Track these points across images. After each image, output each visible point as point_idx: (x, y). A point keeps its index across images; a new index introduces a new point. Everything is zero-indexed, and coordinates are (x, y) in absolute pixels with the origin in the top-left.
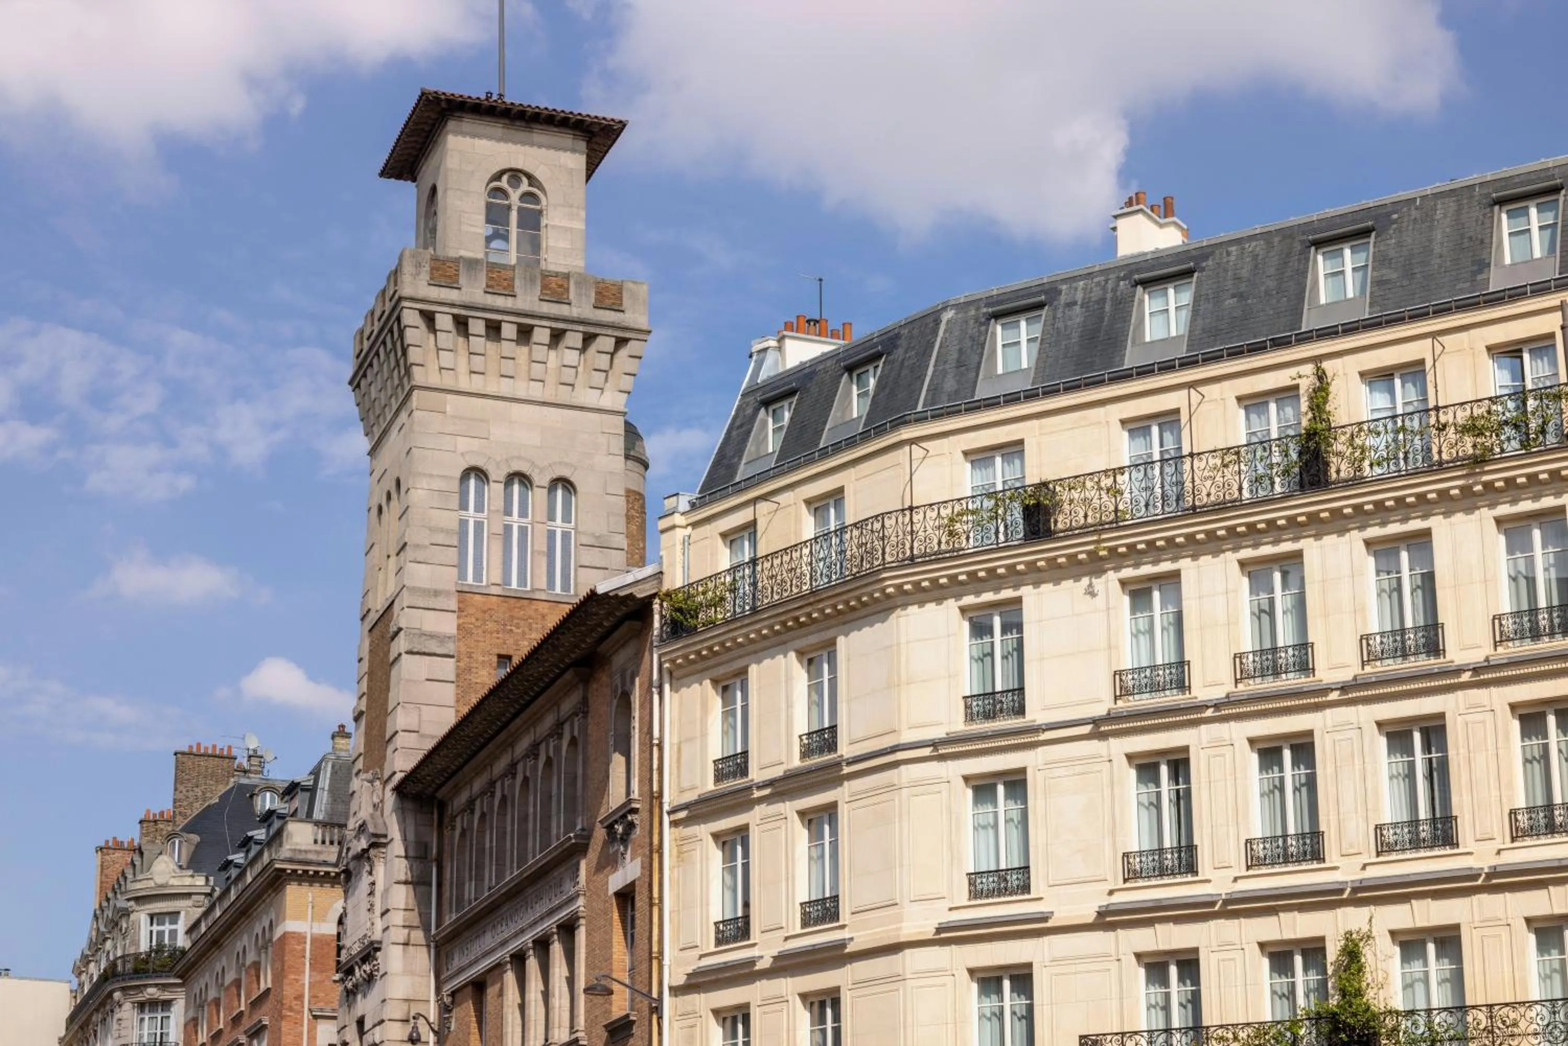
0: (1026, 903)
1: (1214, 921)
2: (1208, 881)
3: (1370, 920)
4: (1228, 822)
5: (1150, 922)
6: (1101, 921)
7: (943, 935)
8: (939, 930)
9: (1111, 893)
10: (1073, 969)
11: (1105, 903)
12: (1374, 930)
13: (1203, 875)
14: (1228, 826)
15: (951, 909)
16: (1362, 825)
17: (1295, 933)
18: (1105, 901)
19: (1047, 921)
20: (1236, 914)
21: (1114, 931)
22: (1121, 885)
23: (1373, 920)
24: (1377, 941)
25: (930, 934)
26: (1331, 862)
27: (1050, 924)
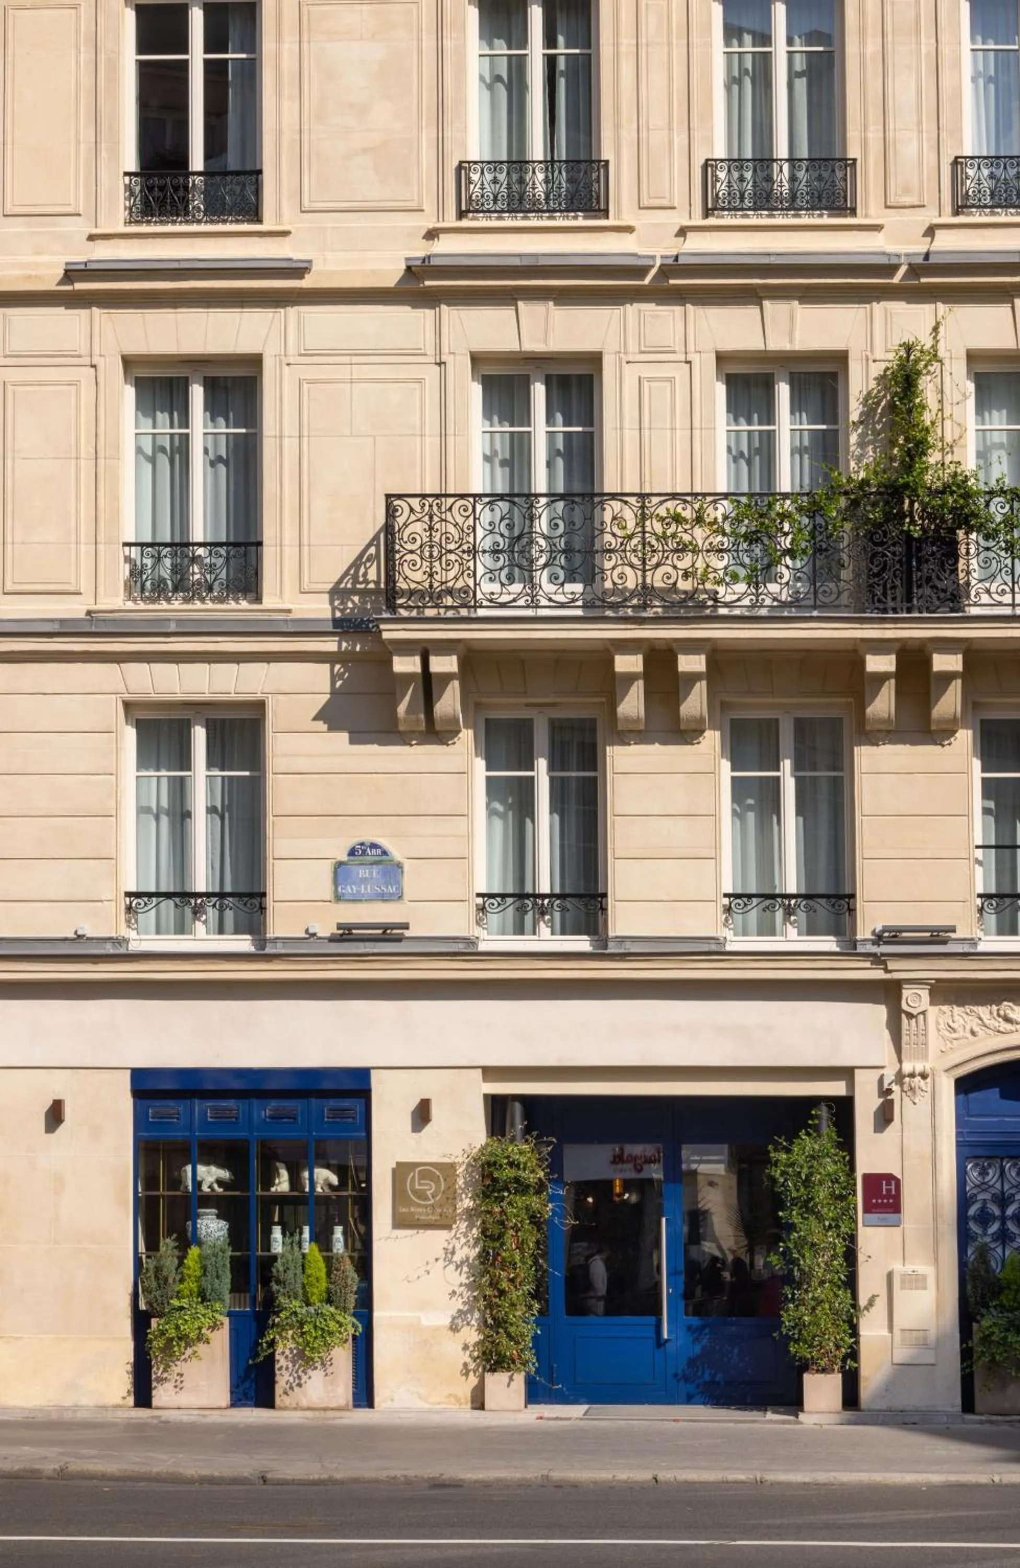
0: (256, 239)
1: (636, 305)
2: (629, 229)
3: (936, 329)
4: (670, 123)
5: (508, 298)
6: (412, 286)
7: (79, 286)
8: (70, 275)
9: (432, 235)
10: (344, 373)
11: (421, 254)
12: (941, 346)
13: (618, 217)
14: (670, 129)
15: (91, 238)
16: (930, 158)
17: (791, 341)
18: (419, 250)
19: (301, 277)
20: (680, 297)
21: (433, 308)
22: (451, 221)
23: (941, 329)
24: (947, 367)
25: (50, 280)
26: (866, 216)
27: (306, 283)
